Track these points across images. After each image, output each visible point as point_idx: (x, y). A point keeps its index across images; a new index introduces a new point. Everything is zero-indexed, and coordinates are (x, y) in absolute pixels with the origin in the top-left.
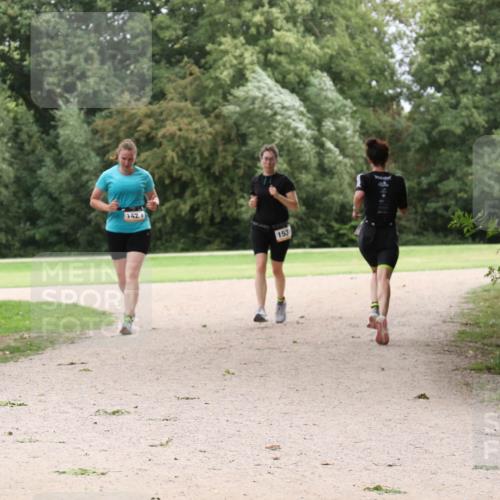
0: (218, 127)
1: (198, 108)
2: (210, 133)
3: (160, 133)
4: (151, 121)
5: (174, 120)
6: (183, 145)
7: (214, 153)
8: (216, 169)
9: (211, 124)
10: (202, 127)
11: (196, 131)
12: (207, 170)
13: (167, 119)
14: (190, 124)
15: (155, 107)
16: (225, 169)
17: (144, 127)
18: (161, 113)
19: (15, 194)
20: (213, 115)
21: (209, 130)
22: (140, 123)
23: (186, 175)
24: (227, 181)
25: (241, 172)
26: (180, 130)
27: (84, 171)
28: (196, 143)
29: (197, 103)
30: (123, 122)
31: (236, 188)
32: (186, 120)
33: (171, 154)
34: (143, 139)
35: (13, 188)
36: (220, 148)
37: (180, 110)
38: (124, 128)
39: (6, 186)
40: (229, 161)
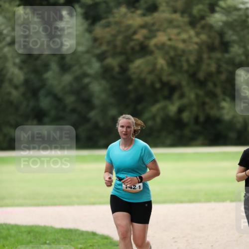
0: (204, 37)
1: (186, 19)
2: (197, 43)
3: (153, 42)
4: (145, 31)
5: (164, 31)
6: (172, 53)
7: (199, 61)
8: (201, 75)
9: (198, 34)
10: (190, 37)
11: (184, 41)
12: (193, 76)
13: (158, 30)
14: (179, 34)
15: (148, 19)
16: (210, 75)
17: (139, 37)
18: (153, 24)
19: (24, 94)
20: (199, 26)
21: (196, 40)
22: (135, 33)
23: (174, 80)
24: (210, 85)
25: (223, 77)
26: (170, 39)
27: (85, 75)
28: (183, 51)
29: (186, 15)
30: (119, 32)
31: (218, 91)
32: (175, 31)
33: (161, 62)
34: (137, 48)
35: (22, 89)
36: (205, 56)
37: (170, 22)
38: (120, 38)
39: (16, 87)
40: (213, 68)
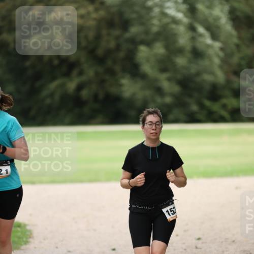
12: (92, 53)
21: (94, 15)
31: (117, 68)
36: (104, 32)
